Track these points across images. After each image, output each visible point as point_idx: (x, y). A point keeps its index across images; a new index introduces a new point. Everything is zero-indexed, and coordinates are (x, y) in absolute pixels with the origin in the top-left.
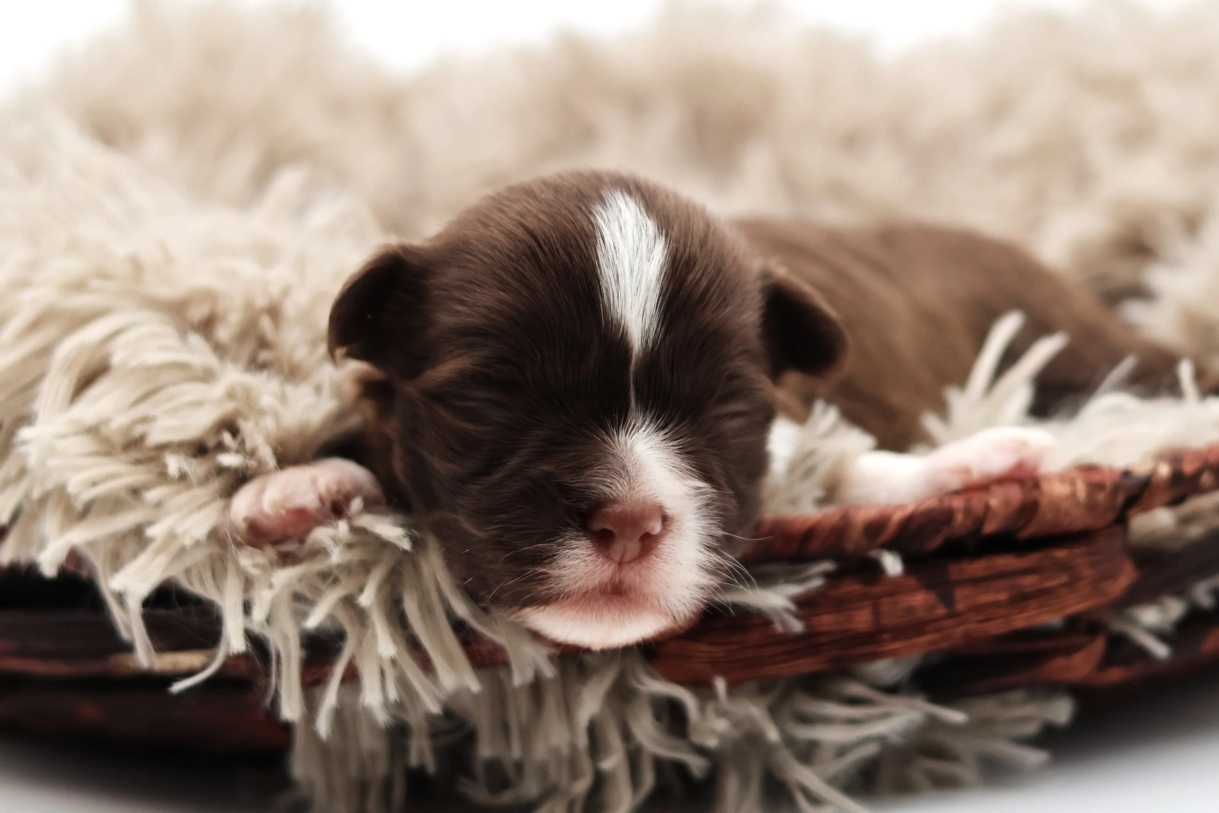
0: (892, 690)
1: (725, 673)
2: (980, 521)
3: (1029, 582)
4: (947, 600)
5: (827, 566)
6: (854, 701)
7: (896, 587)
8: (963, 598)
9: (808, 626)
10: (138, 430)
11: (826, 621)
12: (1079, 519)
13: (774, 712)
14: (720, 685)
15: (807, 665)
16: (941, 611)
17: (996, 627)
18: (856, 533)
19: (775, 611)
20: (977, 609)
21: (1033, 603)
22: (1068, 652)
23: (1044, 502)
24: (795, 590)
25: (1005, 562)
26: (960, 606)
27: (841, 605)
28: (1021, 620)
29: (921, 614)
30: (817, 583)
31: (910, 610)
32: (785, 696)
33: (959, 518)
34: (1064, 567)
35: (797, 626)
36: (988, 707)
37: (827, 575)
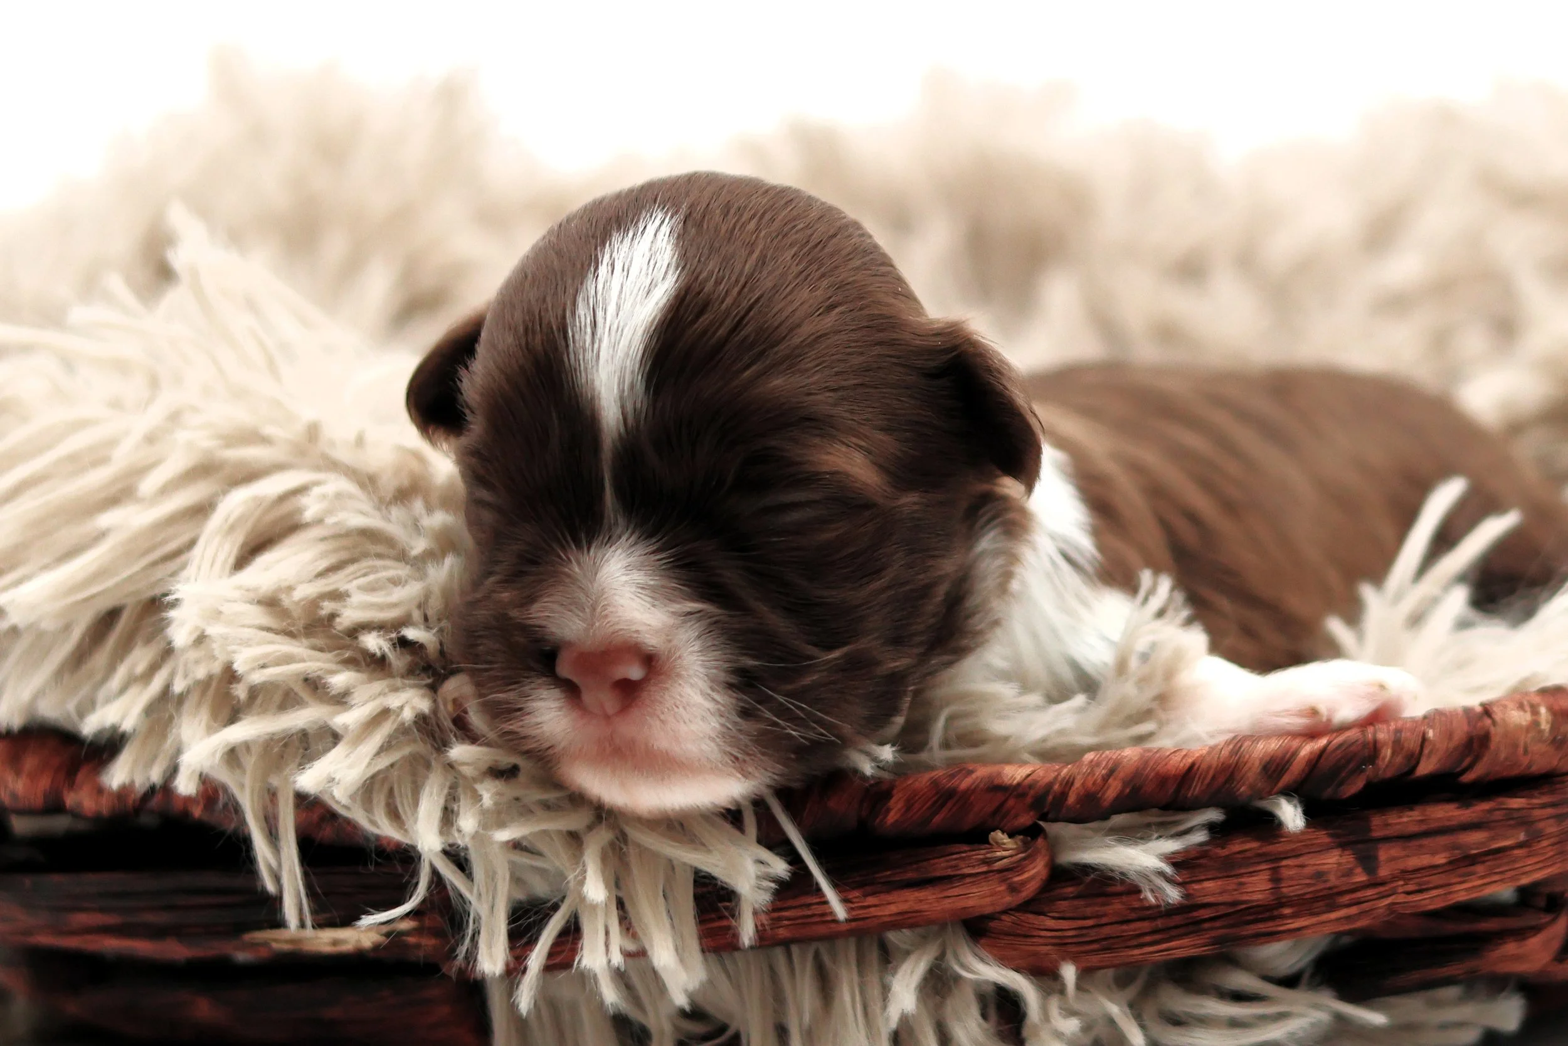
0: (1290, 982)
1: (1075, 958)
2: (1414, 759)
3: (1475, 839)
4: (1368, 861)
5: (1214, 815)
6: (1239, 997)
7: (1300, 847)
8: (1389, 859)
9: (1186, 896)
10: (328, 607)
11: (1210, 889)
12: (1541, 759)
13: (1136, 1009)
14: (1069, 972)
15: (1184, 947)
16: (1361, 877)
17: (1432, 900)
18: (1252, 773)
19: (1144, 875)
20: (1405, 874)
21: (1480, 869)
22: (1521, 934)
23: (1496, 733)
24: (1171, 846)
25: (1444, 812)
26: (1384, 872)
27: (1229, 867)
28: (1463, 892)
29: (1333, 880)
30: (1200, 837)
31: (1319, 875)
32: (1149, 990)
33: (1387, 752)
34: (1522, 821)
35: (1173, 894)
36: (1413, 1007)
37: (1211, 827)
